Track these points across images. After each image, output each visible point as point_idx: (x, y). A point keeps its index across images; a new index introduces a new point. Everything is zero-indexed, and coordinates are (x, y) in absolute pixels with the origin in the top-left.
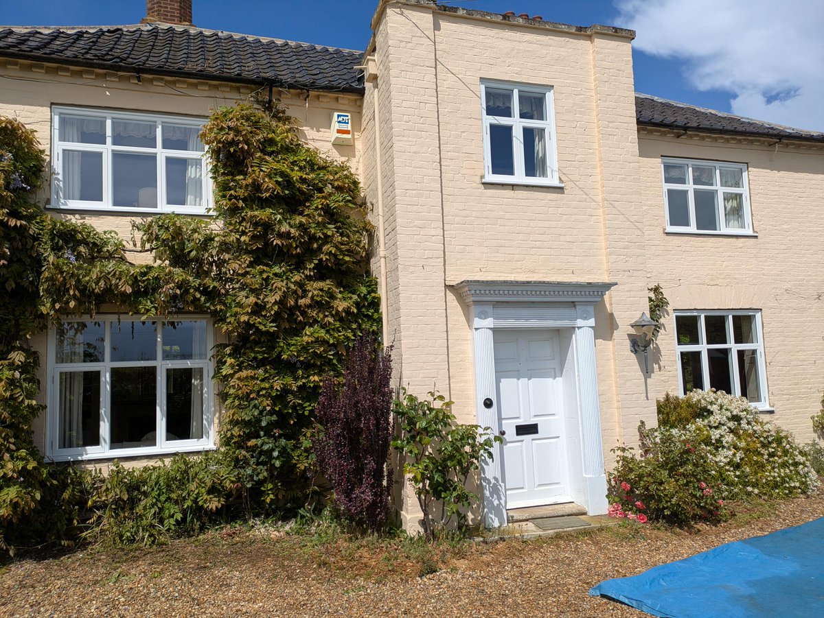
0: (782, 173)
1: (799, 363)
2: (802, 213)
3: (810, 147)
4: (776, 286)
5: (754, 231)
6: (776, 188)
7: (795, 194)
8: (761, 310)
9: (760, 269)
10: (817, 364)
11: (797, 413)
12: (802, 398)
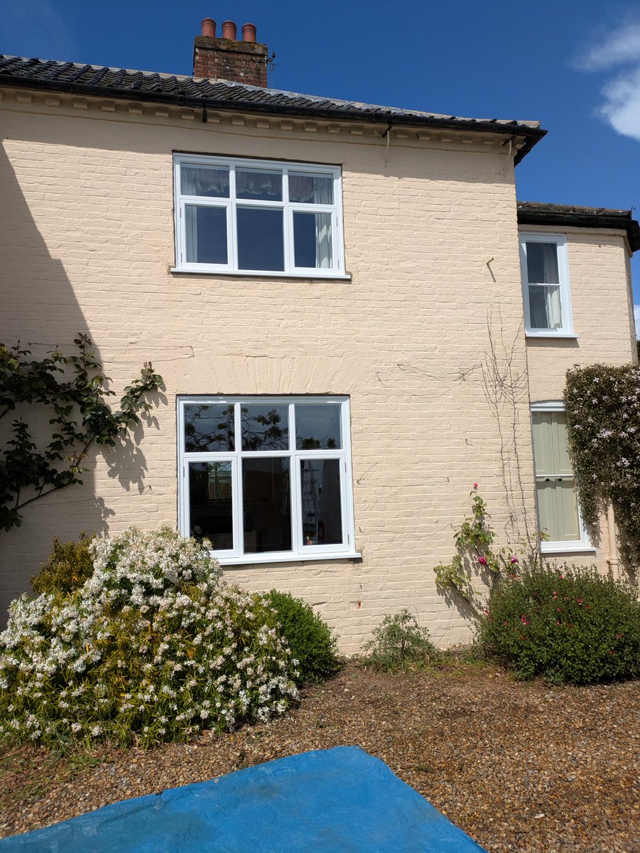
0: (407, 181)
1: (417, 481)
2: (441, 244)
3: (459, 140)
4: (380, 358)
5: (347, 273)
6: (395, 205)
7: (431, 214)
8: (349, 395)
9: (352, 333)
10: (451, 483)
11: (407, 562)
12: (419, 538)
